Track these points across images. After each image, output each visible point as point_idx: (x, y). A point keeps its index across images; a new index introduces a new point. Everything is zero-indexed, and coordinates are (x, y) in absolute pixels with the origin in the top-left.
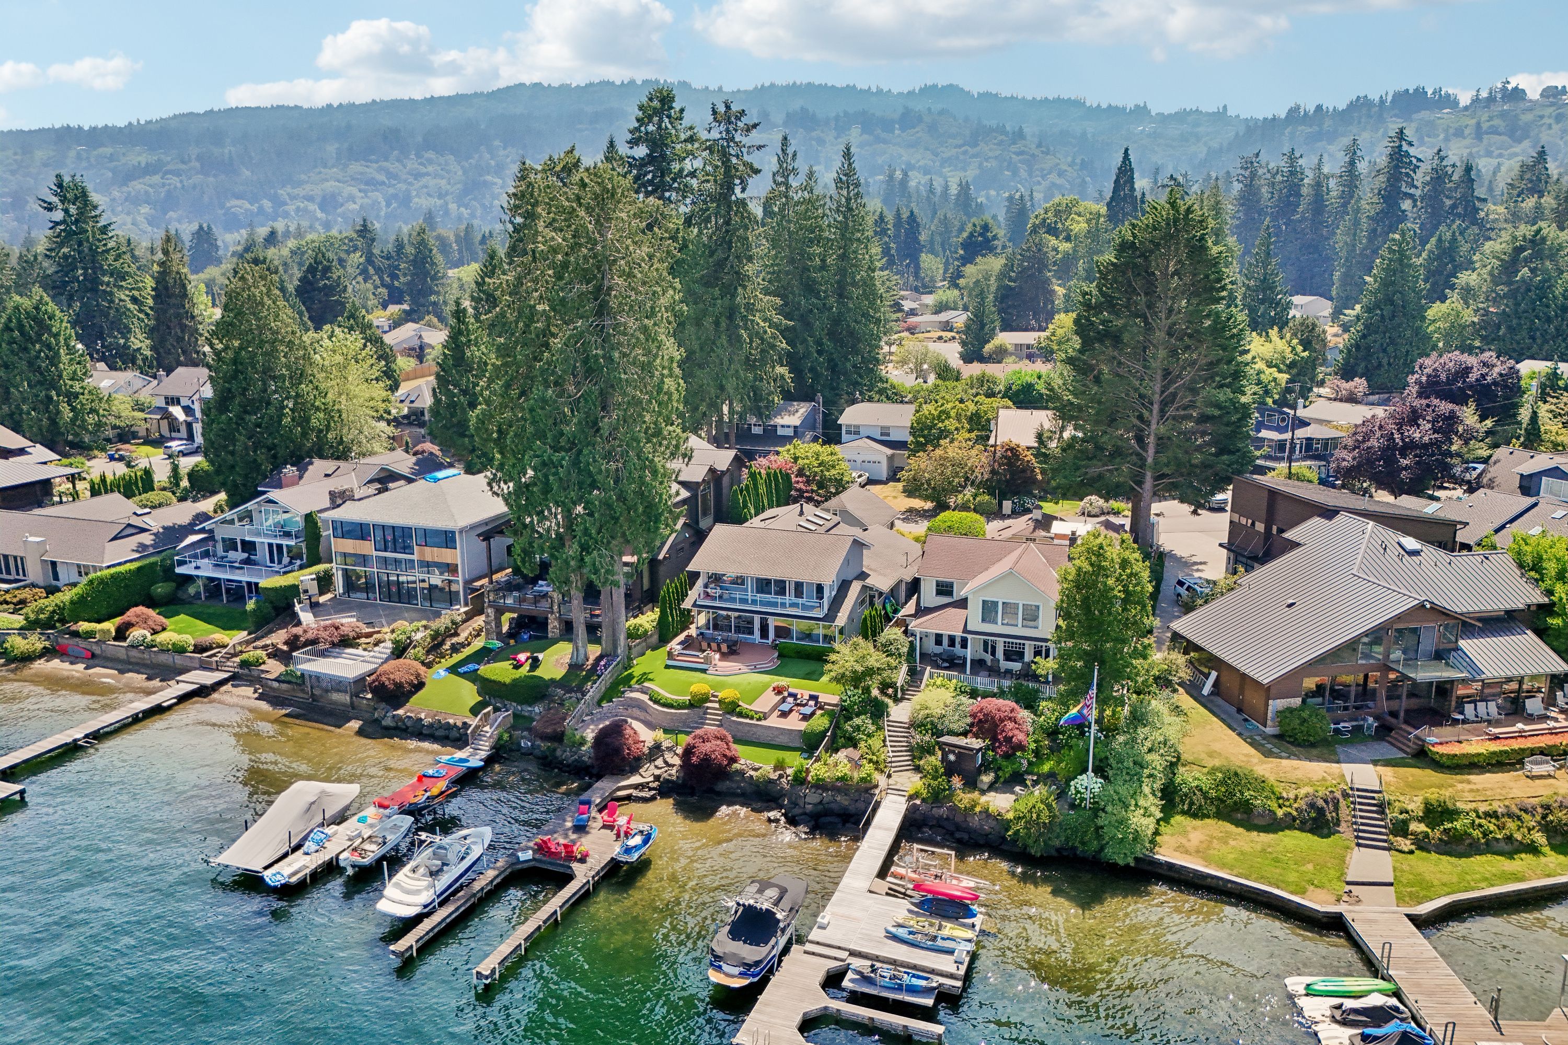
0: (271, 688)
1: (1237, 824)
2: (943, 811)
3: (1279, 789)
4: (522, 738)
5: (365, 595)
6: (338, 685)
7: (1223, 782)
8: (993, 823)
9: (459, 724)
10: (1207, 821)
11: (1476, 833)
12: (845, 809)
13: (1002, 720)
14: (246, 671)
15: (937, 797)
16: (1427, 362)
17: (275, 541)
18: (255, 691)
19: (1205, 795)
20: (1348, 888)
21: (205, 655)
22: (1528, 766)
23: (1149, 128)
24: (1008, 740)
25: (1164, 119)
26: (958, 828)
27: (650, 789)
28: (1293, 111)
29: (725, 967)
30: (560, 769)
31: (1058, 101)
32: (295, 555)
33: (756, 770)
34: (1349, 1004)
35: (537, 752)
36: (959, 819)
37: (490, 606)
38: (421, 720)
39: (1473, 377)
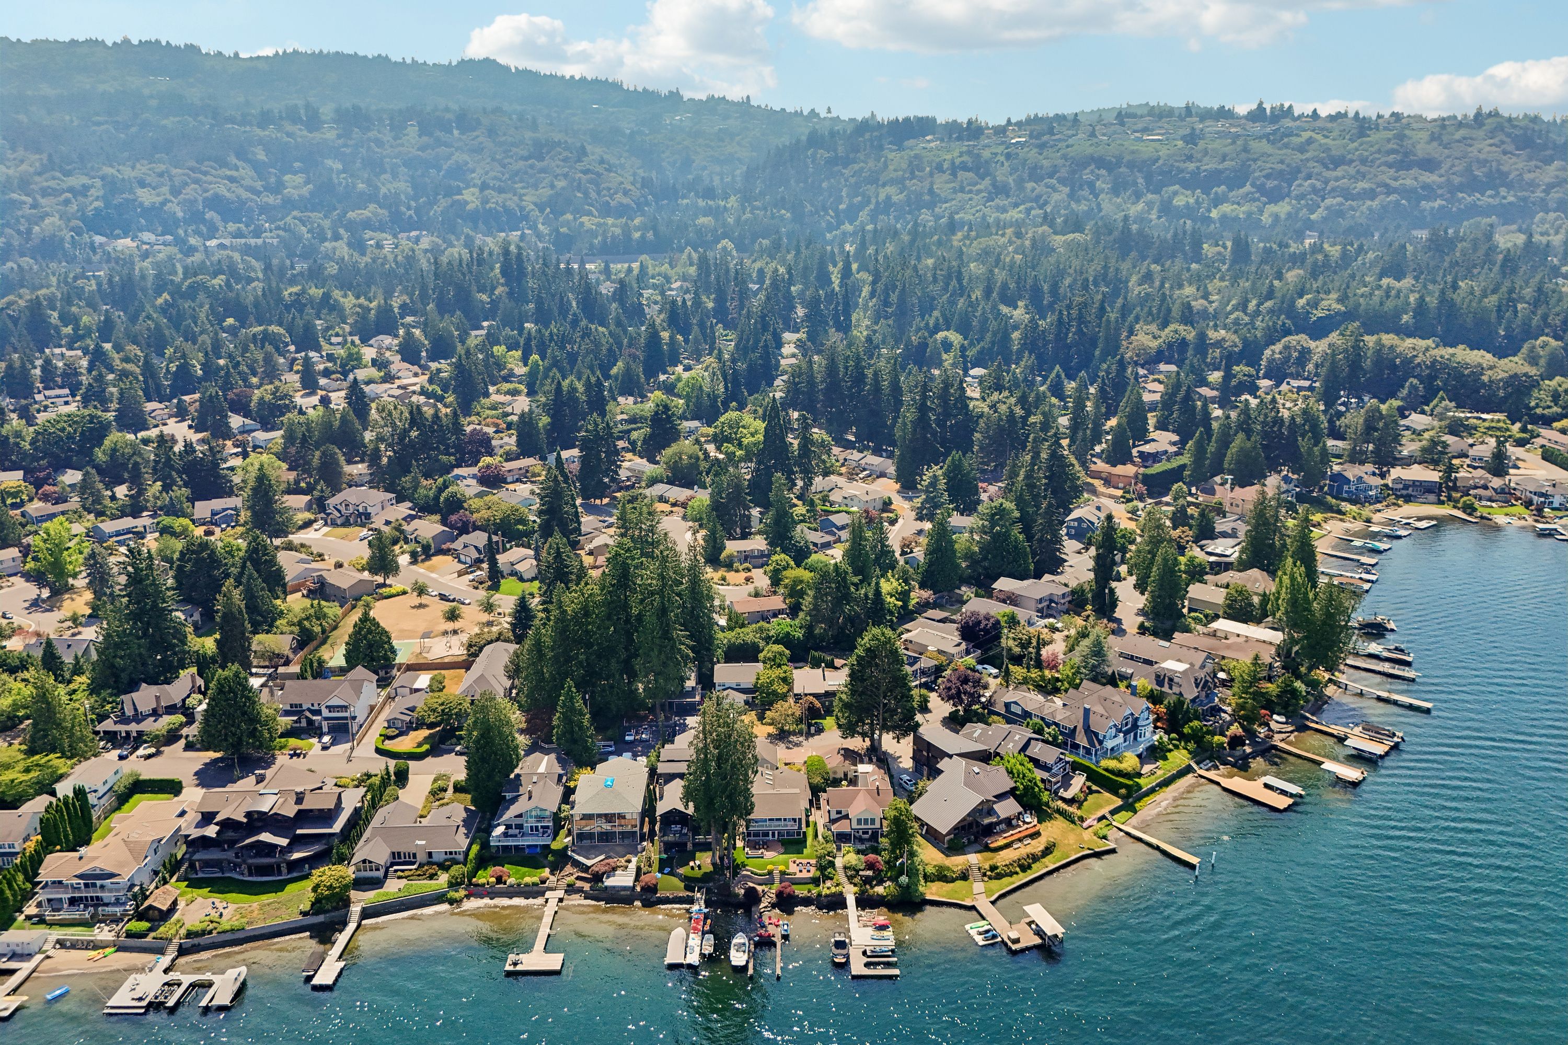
0: (589, 894)
1: (943, 882)
2: (865, 896)
3: (954, 867)
4: (713, 897)
7: (939, 868)
8: (880, 897)
9: (685, 895)
10: (933, 883)
11: (1003, 871)
12: (834, 901)
13: (875, 863)
14: (571, 889)
18: (582, 897)
19: (932, 874)
20: (975, 896)
22: (1015, 846)
24: (878, 869)
27: (769, 908)
30: (734, 907)
33: (803, 893)
35: (720, 902)
36: (869, 898)
37: (659, 840)
38: (668, 896)
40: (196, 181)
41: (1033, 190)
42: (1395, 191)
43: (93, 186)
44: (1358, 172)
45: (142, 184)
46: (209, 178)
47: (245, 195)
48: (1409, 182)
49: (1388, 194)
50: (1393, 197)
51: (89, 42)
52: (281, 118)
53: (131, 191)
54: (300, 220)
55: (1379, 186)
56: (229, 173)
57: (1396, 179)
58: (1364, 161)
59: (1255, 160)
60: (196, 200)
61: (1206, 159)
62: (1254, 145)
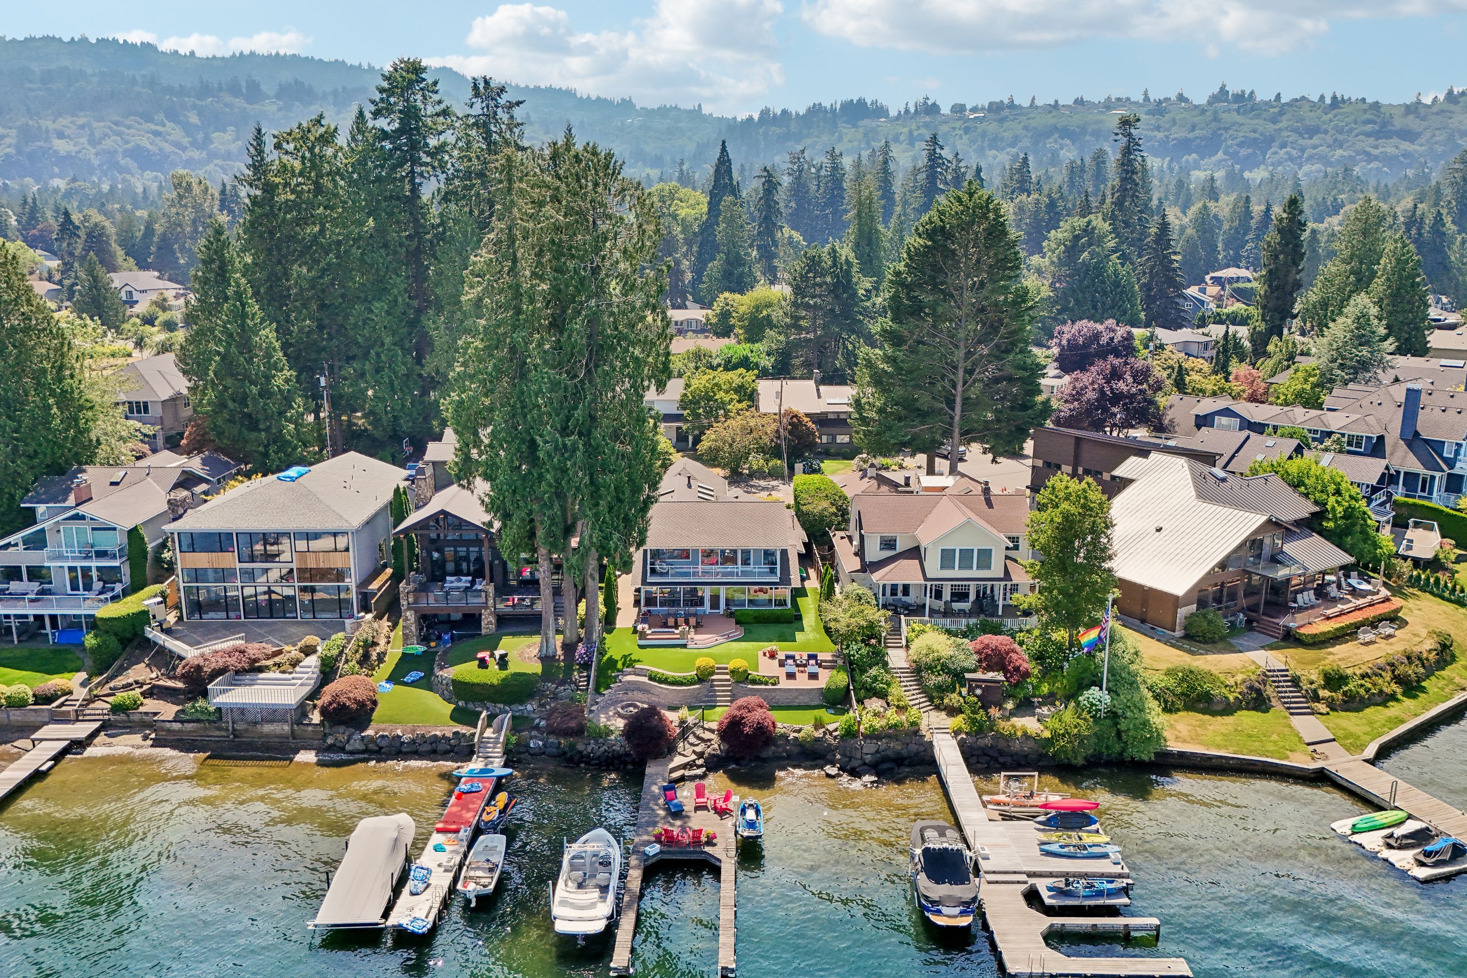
0: (169, 731)
1: (1204, 712)
2: (988, 741)
3: (1222, 677)
4: (531, 738)
5: (224, 615)
6: (273, 714)
7: (1183, 680)
8: (1031, 744)
9: (449, 735)
10: (1181, 714)
11: (1362, 691)
12: (898, 753)
13: (1007, 653)
14: (123, 717)
15: (979, 729)
16: (1066, 329)
17: (79, 564)
18: (145, 738)
19: (1172, 691)
20: (1312, 748)
21: (55, 704)
22: (1361, 636)
23: (638, 121)
24: (1017, 669)
25: (649, 113)
26: (1001, 753)
27: (699, 767)
28: (765, 113)
29: (945, 910)
30: (587, 763)
31: (550, 90)
32: (109, 576)
33: (799, 731)
34: (1399, 832)
35: (549, 750)
36: (1002, 744)
37: (409, 609)
38: (399, 737)
39: (1104, 340)
40: (119, 134)
41: (995, 158)
42: (1376, 158)
43: (7, 136)
44: (1335, 140)
45: (61, 135)
46: (132, 131)
47: (168, 148)
48: (1390, 150)
49: (1369, 162)
50: (1374, 165)
51: (46, 39)
52: (220, 89)
53: (47, 140)
54: (222, 168)
55: (1358, 153)
56: (153, 127)
57: (1376, 147)
58: (1340, 131)
59: (1226, 129)
60: (116, 152)
61: (1174, 129)
62: (1225, 116)
